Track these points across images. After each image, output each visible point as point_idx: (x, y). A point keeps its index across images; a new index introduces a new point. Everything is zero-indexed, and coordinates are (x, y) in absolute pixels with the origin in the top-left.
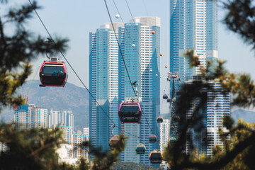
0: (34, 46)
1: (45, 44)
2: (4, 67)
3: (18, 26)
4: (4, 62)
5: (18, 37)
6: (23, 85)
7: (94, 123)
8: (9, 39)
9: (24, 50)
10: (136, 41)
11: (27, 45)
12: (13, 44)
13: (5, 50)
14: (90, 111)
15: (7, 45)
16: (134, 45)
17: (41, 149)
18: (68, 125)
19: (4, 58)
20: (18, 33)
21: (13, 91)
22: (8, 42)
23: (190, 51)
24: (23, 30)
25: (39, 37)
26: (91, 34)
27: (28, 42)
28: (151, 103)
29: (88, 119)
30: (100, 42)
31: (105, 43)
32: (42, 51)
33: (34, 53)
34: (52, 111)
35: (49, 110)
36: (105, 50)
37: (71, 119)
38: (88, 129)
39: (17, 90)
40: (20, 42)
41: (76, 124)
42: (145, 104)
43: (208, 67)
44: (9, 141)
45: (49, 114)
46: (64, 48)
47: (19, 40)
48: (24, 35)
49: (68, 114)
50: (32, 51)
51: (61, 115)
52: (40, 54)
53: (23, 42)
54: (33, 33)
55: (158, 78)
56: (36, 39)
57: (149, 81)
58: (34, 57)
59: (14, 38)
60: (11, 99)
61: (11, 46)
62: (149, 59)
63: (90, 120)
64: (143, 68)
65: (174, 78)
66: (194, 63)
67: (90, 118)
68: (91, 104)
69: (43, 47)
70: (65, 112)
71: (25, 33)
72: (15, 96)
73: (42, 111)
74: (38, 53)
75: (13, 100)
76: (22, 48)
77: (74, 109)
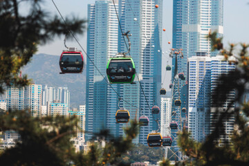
0: (49, 27)
1: (62, 25)
2: (17, 48)
3: (34, 5)
4: (16, 43)
5: (33, 17)
7: (91, 100)
8: (23, 19)
9: (39, 31)
10: (137, 14)
11: (42, 26)
12: (27, 24)
13: (19, 31)
14: (87, 87)
15: (21, 25)
16: (135, 19)
18: (63, 102)
19: (17, 39)
20: (33, 12)
21: (18, 71)
22: (22, 22)
23: (212, 32)
24: (38, 9)
25: (56, 17)
26: (89, 6)
27: (44, 22)
28: (151, 80)
29: (85, 96)
30: (99, 15)
31: (105, 16)
32: (59, 32)
33: (49, 34)
34: (46, 87)
35: (44, 86)
36: (105, 24)
37: (67, 95)
38: (85, 106)
39: (21, 69)
40: (35, 22)
41: (71, 101)
42: (145, 81)
43: (231, 50)
45: (43, 90)
46: (82, 29)
47: (33, 20)
48: (38, 14)
49: (63, 91)
50: (47, 32)
51: (56, 92)
52: (56, 35)
53: (38, 22)
54: (49, 13)
55: (160, 54)
56: (53, 19)
57: (150, 57)
58: (50, 39)
59: (29, 18)
60: (15, 79)
61: (25, 27)
62: (151, 33)
63: (87, 97)
64: (144, 44)
65: (176, 54)
66: (216, 45)
67: (87, 95)
68: (88, 80)
69: (60, 28)
70: (61, 88)
71: (40, 12)
72: (20, 76)
73: (36, 86)
74: (53, 34)
75: (18, 80)
76: (37, 29)
77: (69, 86)
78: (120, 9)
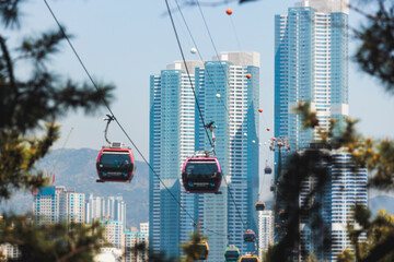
0: (60, 96)
1: (80, 93)
2: (15, 128)
3: (36, 65)
4: (14, 121)
5: (37, 82)
6: (47, 156)
7: (157, 215)
8: (23, 85)
9: (45, 103)
10: (222, 89)
11: (50, 94)
12: (29, 92)
13: (16, 102)
14: (151, 196)
15: (19, 94)
16: (218, 95)
17: (71, 254)
18: (116, 218)
19: (15, 114)
20: (37, 75)
21: (30, 165)
22: (21, 90)
23: (303, 104)
24: (43, 71)
25: (69, 82)
26: (152, 78)
27: (52, 90)
28: (244, 185)
29: (148, 209)
30: (167, 90)
31: (175, 92)
32: (74, 104)
33: (61, 106)
34: (91, 197)
35: (87, 196)
36: (175, 103)
37: (122, 208)
38: (147, 224)
39: (36, 164)
40: (39, 91)
41: (128, 217)
42: (235, 186)
43: (331, 129)
44: (21, 242)
45: (87, 201)
46: (108, 99)
47: (37, 86)
48: (44, 79)
49: (116, 202)
50: (57, 104)
51: (106, 204)
52: (70, 108)
53: (44, 89)
54: (59, 76)
55: (256, 146)
56: (65, 86)
57: (242, 147)
58: (61, 113)
59: (31, 83)
60: (26, 178)
61: (25, 96)
62: (243, 116)
63: (151, 211)
64: (233, 132)
65: (280, 146)
66: (309, 122)
67: (151, 207)
68: (151, 186)
69: (75, 98)
70: (112, 198)
71: (47, 76)
72: (33, 173)
73: (76, 196)
74: (67, 106)
75: (30, 179)
76: (43, 99)
77: (126, 195)
78: (197, 81)
